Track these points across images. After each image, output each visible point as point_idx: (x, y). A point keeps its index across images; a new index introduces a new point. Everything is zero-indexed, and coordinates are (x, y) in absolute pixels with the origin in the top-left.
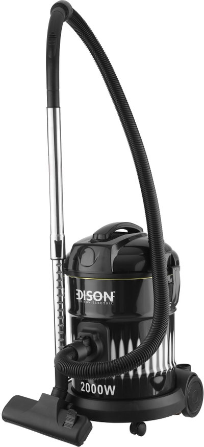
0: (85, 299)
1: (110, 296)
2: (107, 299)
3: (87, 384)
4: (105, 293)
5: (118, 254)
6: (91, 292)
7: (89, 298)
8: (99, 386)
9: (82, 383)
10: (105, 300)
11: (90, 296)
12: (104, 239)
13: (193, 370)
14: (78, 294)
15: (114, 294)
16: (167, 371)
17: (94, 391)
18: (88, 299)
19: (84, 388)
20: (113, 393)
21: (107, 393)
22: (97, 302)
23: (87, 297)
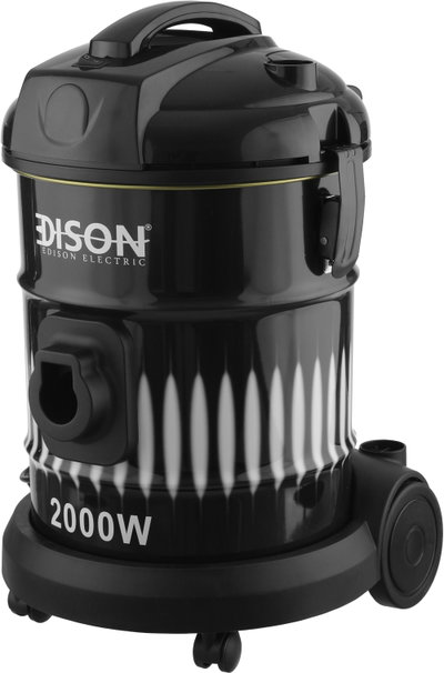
0: (59, 246)
1: (135, 238)
2: (127, 248)
3: (68, 506)
4: (121, 230)
5: (163, 107)
6: (77, 224)
7: (73, 243)
8: (103, 515)
9: (54, 501)
10: (120, 252)
11: (76, 237)
12: (123, 55)
13: (414, 462)
14: (41, 229)
15: (147, 234)
16: (317, 475)
17: (87, 530)
18: (68, 247)
19: (60, 519)
20: (143, 540)
21: (127, 539)
22: (95, 256)
23: (66, 239)
